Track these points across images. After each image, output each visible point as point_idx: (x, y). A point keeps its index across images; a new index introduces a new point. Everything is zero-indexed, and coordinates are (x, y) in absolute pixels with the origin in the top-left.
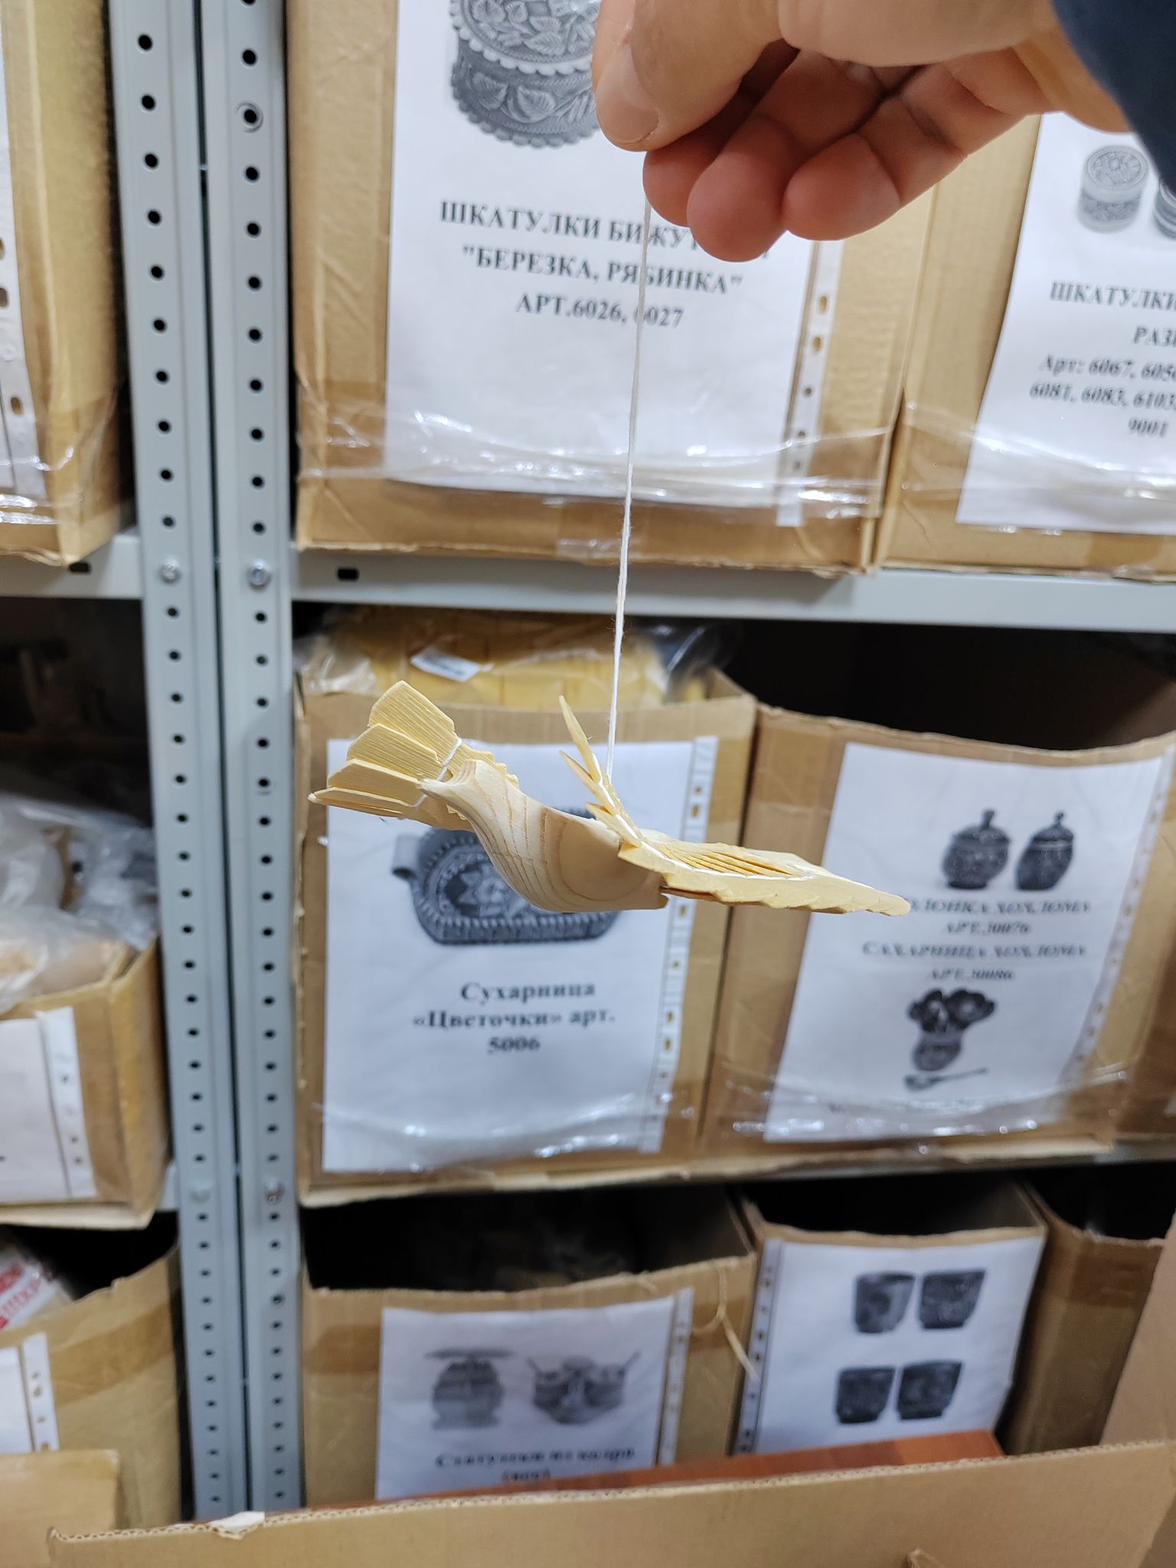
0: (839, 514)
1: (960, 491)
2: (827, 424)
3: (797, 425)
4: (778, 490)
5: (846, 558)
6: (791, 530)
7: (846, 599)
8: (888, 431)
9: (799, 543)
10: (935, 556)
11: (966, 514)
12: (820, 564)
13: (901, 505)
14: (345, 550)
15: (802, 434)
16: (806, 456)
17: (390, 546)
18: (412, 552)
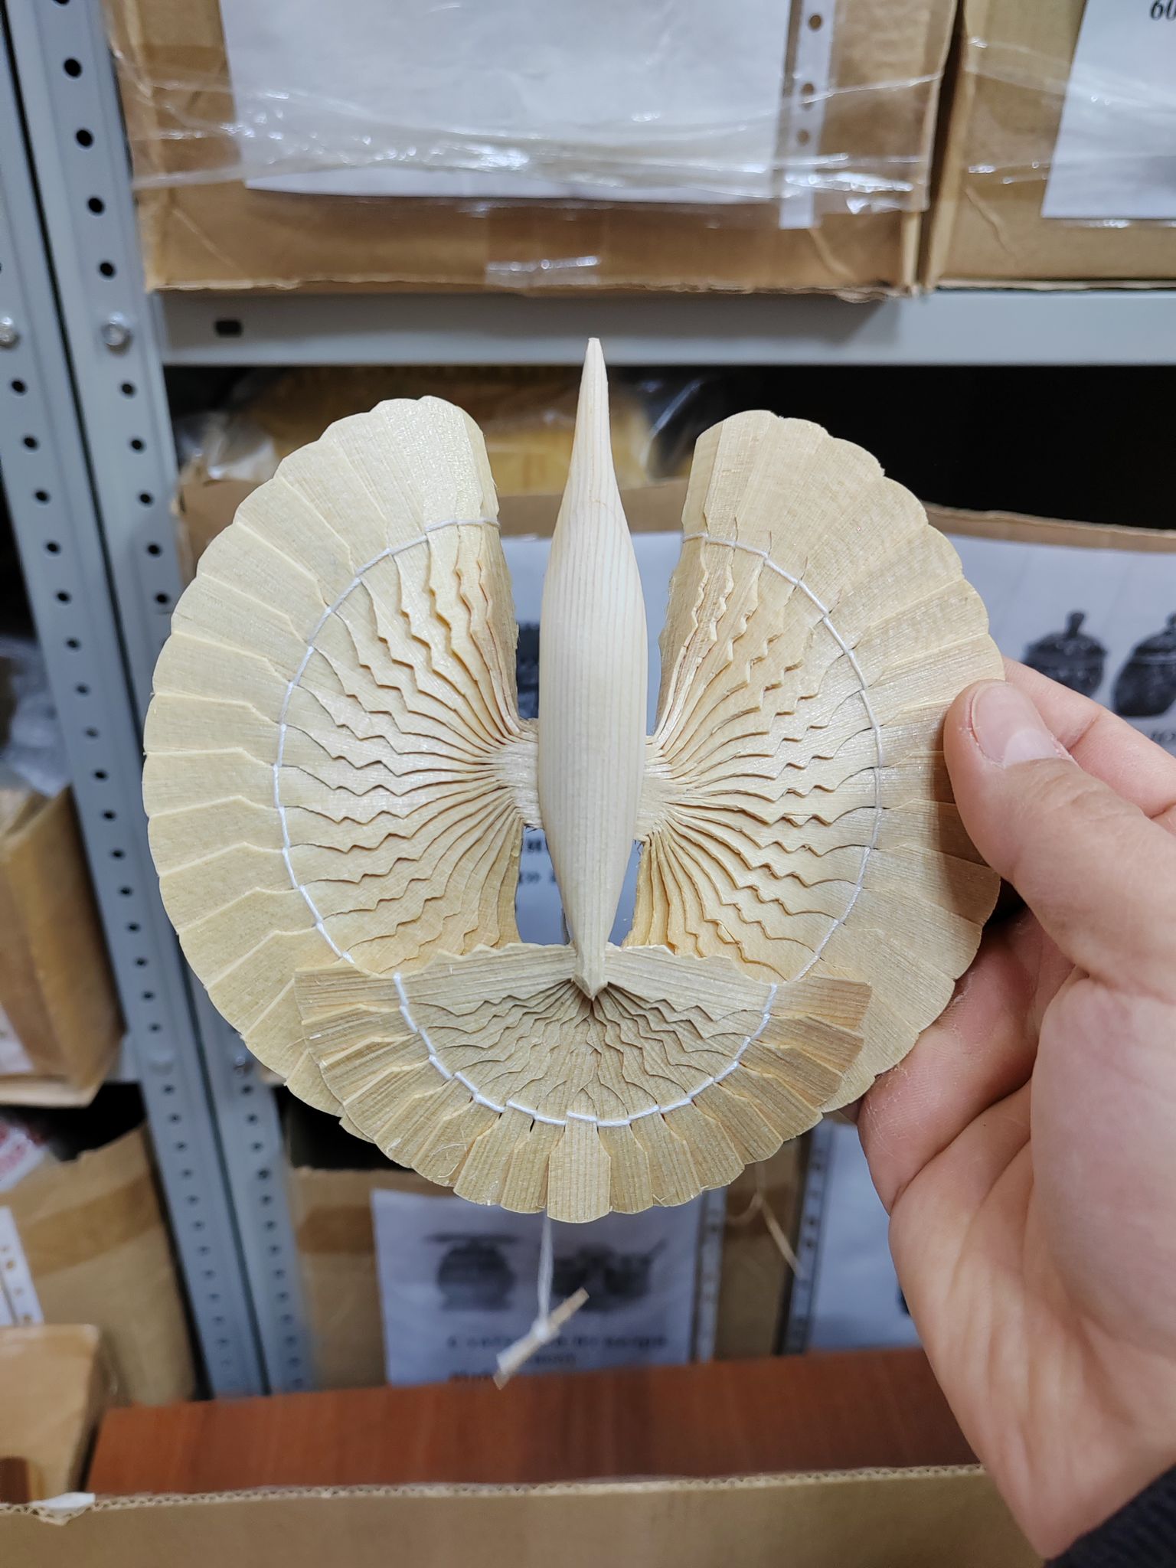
0: (869, 206)
1: (1047, 169)
2: (845, 71)
3: (800, 76)
4: (778, 173)
5: (885, 276)
6: (801, 234)
7: (890, 333)
8: (937, 77)
9: (819, 257)
10: (1011, 269)
11: (1054, 205)
12: (848, 286)
13: (962, 195)
14: (206, 291)
15: (809, 89)
16: (814, 121)
17: (264, 283)
18: (294, 289)
